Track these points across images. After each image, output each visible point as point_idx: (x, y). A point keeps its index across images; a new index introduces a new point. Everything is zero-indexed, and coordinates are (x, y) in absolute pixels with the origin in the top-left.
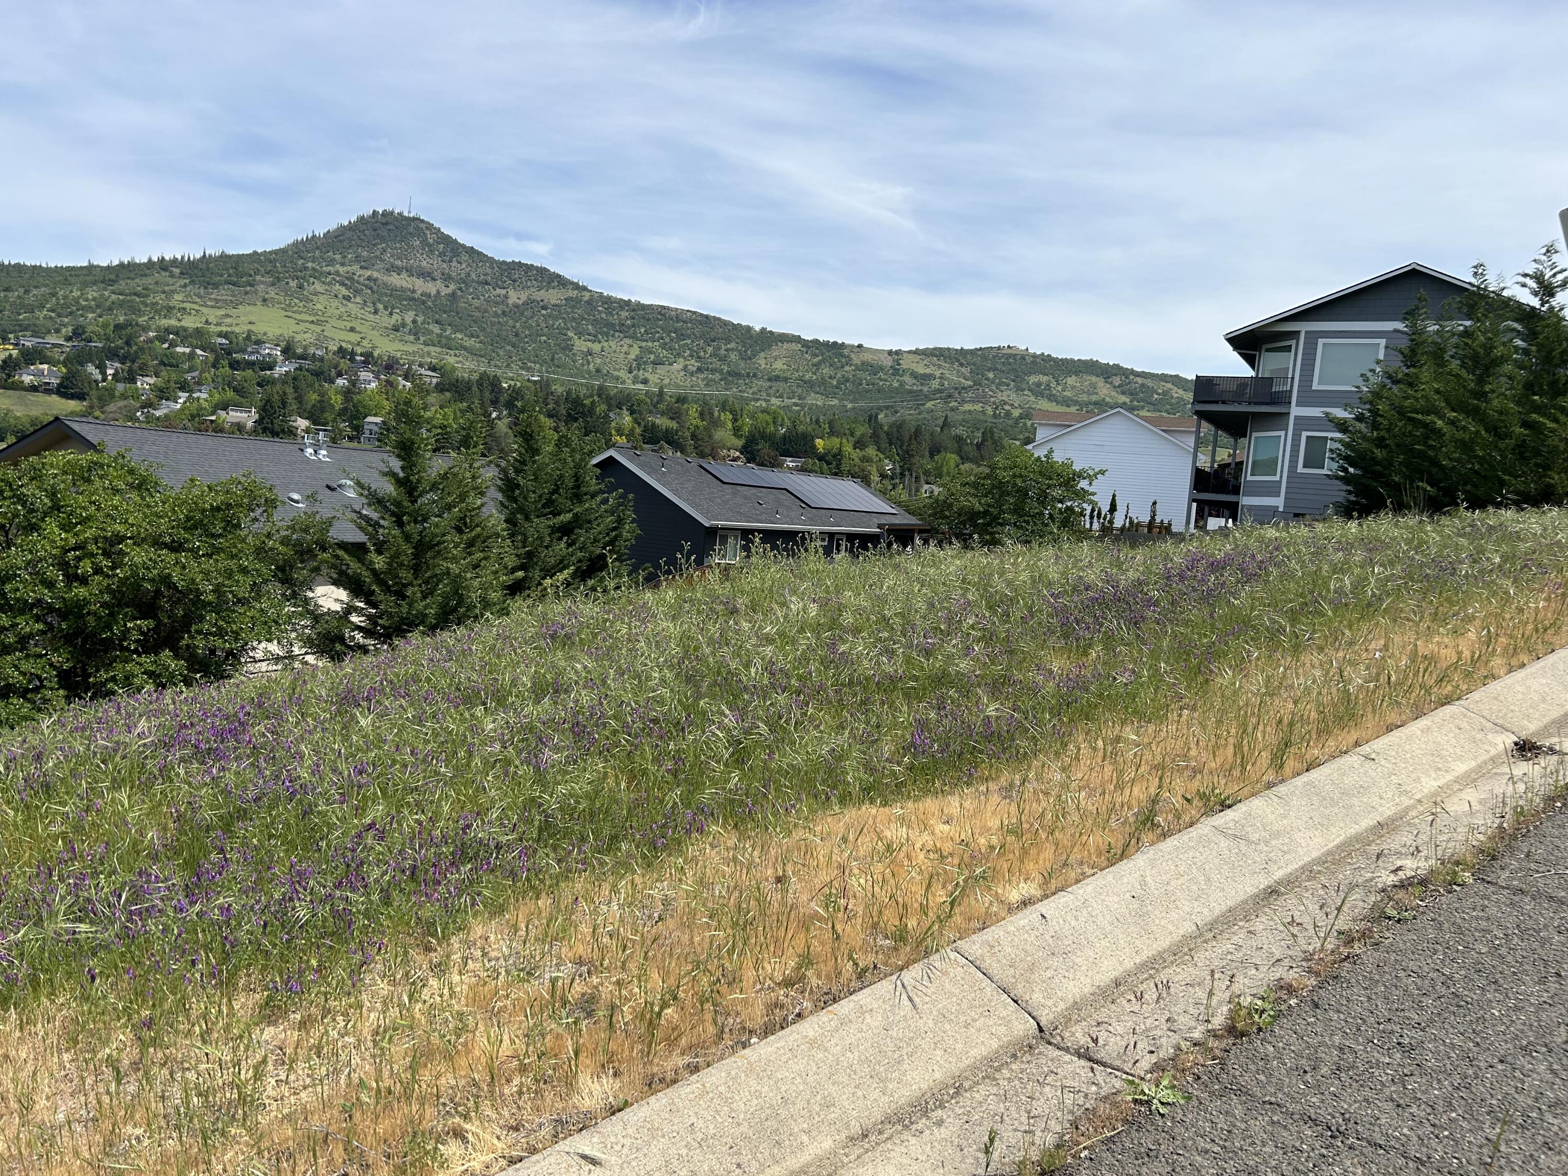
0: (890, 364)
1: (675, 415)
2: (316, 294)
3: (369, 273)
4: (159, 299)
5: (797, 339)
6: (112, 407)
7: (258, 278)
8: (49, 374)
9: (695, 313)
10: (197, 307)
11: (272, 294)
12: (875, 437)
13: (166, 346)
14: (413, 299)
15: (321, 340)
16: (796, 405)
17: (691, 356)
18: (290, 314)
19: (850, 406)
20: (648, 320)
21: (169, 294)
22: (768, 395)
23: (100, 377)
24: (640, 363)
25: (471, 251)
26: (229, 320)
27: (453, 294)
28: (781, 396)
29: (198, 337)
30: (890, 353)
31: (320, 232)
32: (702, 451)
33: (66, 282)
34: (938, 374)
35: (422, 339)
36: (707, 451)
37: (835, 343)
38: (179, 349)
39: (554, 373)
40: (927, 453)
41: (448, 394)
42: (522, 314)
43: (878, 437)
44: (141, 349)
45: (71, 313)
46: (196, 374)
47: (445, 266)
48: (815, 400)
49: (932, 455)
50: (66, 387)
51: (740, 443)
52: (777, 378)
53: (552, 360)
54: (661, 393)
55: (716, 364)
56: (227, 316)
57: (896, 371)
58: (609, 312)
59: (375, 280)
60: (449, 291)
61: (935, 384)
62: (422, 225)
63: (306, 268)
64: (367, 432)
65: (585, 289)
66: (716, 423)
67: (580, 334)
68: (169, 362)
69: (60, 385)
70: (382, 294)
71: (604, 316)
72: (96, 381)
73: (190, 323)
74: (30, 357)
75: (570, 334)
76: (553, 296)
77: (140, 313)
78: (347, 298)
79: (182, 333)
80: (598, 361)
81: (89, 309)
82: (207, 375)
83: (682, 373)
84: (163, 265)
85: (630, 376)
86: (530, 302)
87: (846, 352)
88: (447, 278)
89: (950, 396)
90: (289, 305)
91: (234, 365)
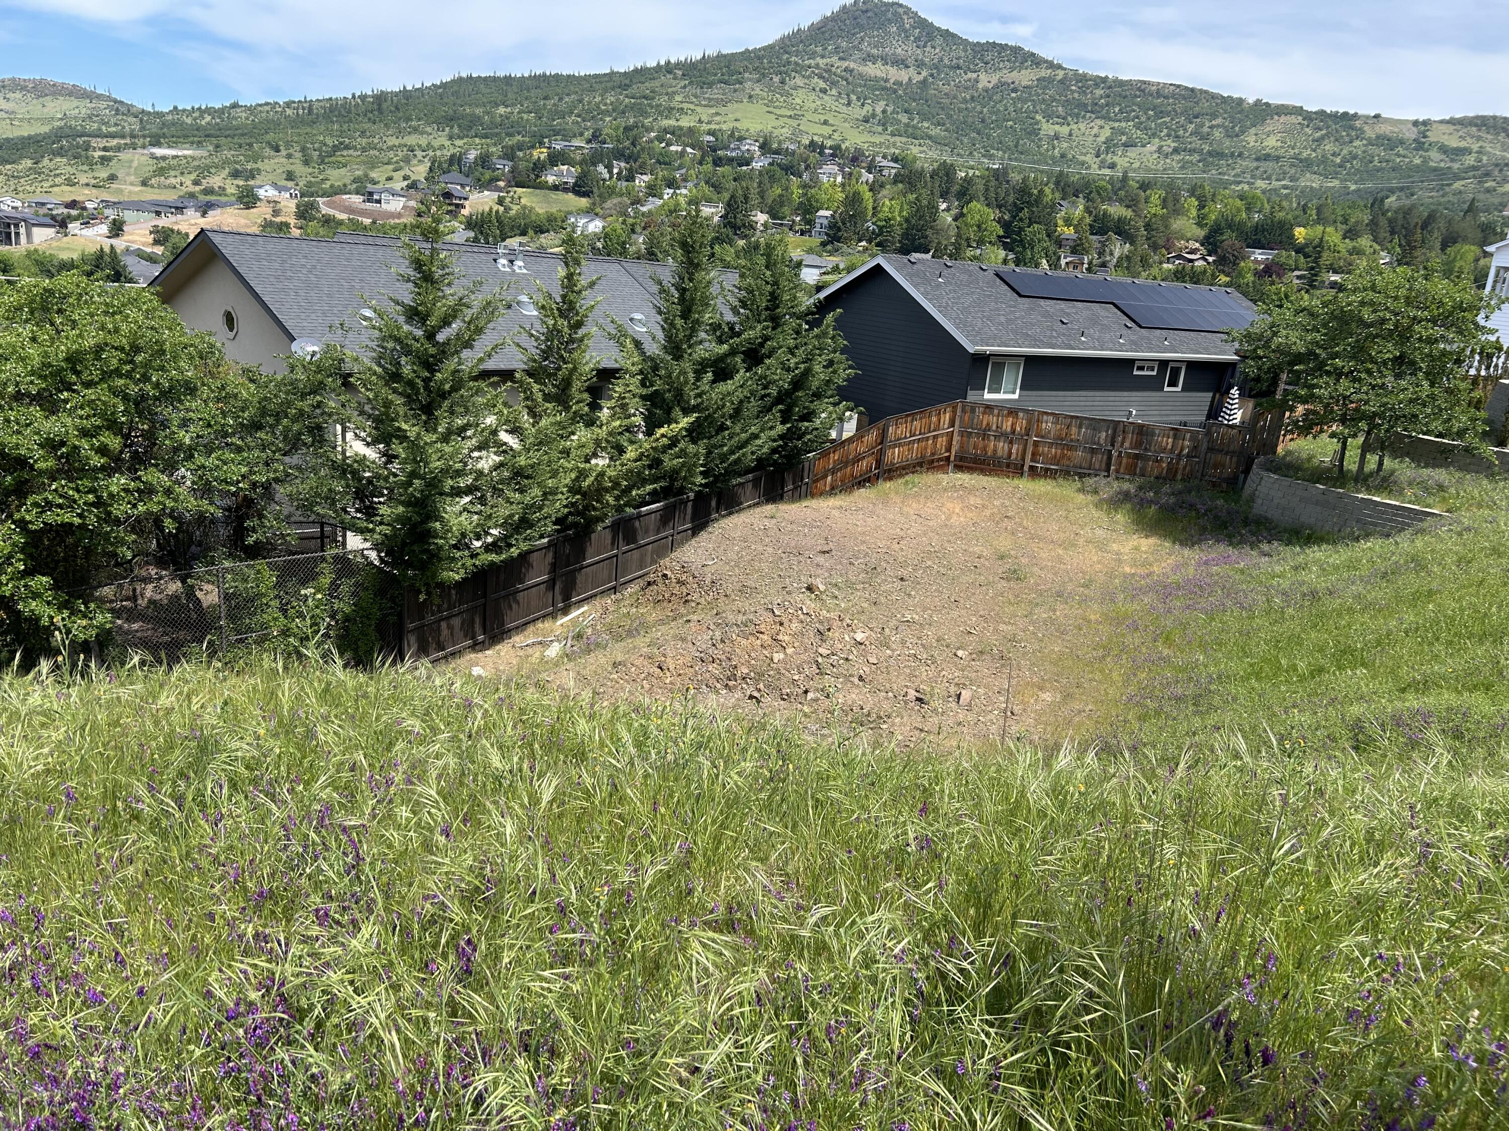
0: (1414, 137)
1: (1132, 203)
2: (796, 88)
3: (846, 64)
4: (663, 100)
5: (1299, 111)
6: (608, 204)
7: (747, 75)
8: (567, 173)
9: (1179, 86)
10: (692, 107)
11: (758, 91)
12: (1373, 226)
13: (663, 145)
14: (884, 89)
15: (797, 132)
16: (1285, 187)
17: (1169, 135)
18: (771, 109)
19: (1353, 187)
20: (1125, 97)
21: (671, 95)
22: (1253, 177)
23: (607, 176)
24: (1110, 145)
25: (947, 35)
26: (718, 118)
27: (925, 80)
28: (1269, 178)
29: (689, 136)
30: (1416, 123)
31: (805, 25)
32: (1155, 243)
33: (592, 89)
34: (1475, 147)
35: (890, 129)
36: (1161, 242)
37: (1345, 114)
38: (673, 148)
39: (1016, 160)
40: (1438, 245)
41: (900, 186)
42: (990, 99)
43: (1376, 224)
44: (643, 149)
45: (593, 117)
46: (683, 171)
47: (919, 51)
48: (1311, 181)
49: (1444, 247)
50: (579, 186)
51: (1201, 233)
52: (1267, 157)
53: (1016, 146)
54: (1125, 179)
55: (1197, 143)
56: (717, 114)
57: (1420, 145)
58: (1082, 91)
59: (852, 71)
60: (921, 78)
61: (1470, 160)
62: (901, 10)
63: (789, 63)
64: (818, 226)
65: (1059, 67)
66: (1178, 211)
67: (1048, 117)
68: (664, 161)
69: (575, 184)
70: (856, 86)
71: (1076, 95)
72: (604, 180)
73: (686, 122)
74: (555, 159)
75: (1038, 117)
76: (1025, 77)
77: (645, 114)
78: (824, 91)
79: (678, 133)
80: (1065, 145)
81: (607, 113)
82: (692, 172)
83: (1156, 156)
84: (669, 68)
85: (1098, 160)
86: (1001, 84)
87: (1358, 124)
88: (920, 64)
89: (1487, 174)
90: (771, 101)
91: (718, 162)
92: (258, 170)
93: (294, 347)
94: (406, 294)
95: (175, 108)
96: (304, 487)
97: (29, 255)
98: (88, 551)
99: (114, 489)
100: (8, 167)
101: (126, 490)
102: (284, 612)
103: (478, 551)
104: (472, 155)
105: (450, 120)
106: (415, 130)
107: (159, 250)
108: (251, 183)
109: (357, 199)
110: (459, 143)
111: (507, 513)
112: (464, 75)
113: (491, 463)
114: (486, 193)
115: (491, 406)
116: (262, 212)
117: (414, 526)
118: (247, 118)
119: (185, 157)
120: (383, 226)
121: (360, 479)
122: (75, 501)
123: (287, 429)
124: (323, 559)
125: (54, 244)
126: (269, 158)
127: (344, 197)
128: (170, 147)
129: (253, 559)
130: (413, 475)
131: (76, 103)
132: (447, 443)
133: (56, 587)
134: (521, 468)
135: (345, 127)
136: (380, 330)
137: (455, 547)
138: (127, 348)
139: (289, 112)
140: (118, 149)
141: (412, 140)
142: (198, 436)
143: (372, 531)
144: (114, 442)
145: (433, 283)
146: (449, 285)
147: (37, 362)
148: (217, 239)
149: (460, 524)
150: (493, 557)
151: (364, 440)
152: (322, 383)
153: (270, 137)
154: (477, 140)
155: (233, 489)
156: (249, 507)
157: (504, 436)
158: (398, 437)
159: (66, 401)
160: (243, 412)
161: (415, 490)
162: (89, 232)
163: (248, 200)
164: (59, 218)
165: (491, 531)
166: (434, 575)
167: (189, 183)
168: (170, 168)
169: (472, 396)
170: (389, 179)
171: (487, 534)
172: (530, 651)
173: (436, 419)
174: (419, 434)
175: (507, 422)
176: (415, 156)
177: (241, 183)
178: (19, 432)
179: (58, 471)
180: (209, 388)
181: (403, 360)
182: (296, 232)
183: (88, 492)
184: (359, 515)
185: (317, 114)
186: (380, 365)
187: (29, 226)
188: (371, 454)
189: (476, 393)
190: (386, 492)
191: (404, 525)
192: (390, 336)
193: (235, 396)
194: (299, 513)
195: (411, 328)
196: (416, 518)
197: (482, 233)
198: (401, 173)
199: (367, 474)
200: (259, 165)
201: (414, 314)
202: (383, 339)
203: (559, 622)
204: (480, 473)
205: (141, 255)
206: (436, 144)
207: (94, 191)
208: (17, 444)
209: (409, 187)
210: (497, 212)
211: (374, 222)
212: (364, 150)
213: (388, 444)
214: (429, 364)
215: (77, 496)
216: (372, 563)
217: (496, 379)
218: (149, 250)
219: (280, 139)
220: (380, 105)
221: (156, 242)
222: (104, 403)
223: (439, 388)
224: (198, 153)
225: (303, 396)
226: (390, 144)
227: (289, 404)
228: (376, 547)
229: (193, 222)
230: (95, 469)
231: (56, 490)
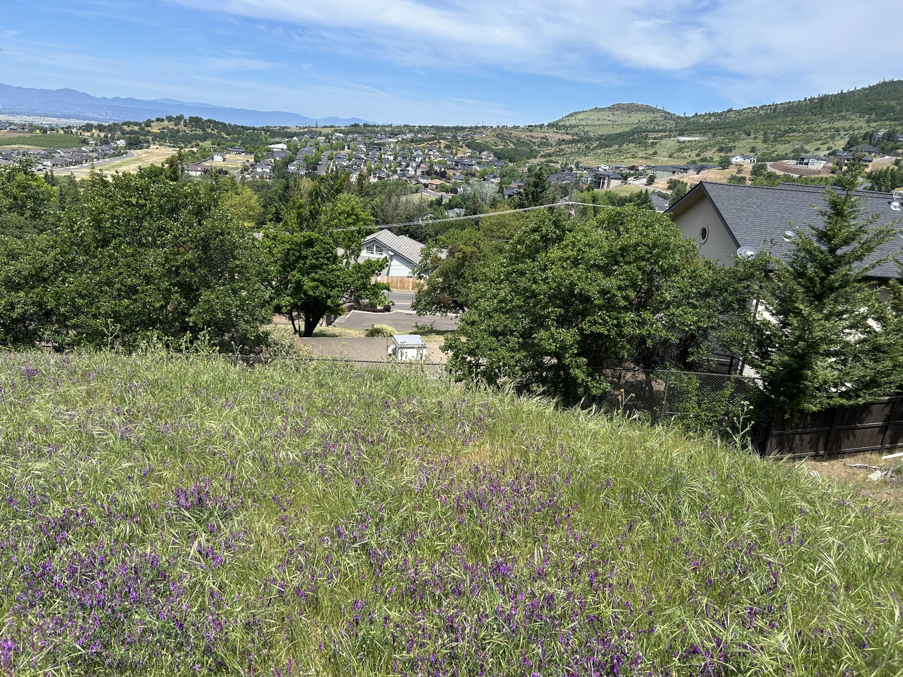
92: (735, 147)
93: (739, 252)
94: (821, 223)
95: (696, 114)
96: (727, 334)
97: (606, 193)
98: (607, 349)
99: (627, 319)
100: (607, 149)
101: (632, 321)
102: (699, 405)
103: (834, 395)
104: (881, 133)
105: (870, 110)
106: (843, 118)
107: (669, 192)
108: (729, 154)
109: (792, 163)
110: (874, 124)
111: (861, 373)
112: (887, 80)
113: (857, 338)
114: (887, 157)
115: (865, 301)
116: (732, 171)
117: (792, 371)
118: (735, 118)
119: (695, 141)
120: (806, 179)
121: (762, 335)
122: (607, 323)
123: (725, 298)
124: (729, 379)
125: (619, 188)
126: (743, 140)
127: (784, 161)
128: (688, 136)
129: (688, 371)
130: (800, 338)
131: (646, 114)
132: (829, 321)
133: (588, 365)
134: (880, 345)
135: (795, 119)
136: (798, 245)
137: (817, 389)
138: (651, 245)
139: (761, 112)
140: (661, 138)
141: (838, 124)
142: (675, 297)
143: (763, 368)
144: (632, 294)
145: (842, 216)
146: (854, 218)
147: (606, 249)
148: (708, 187)
149: (825, 375)
150: (844, 401)
151: (771, 311)
152: (752, 274)
153: (746, 128)
154: (888, 123)
155: (687, 329)
156: (692, 340)
157: (871, 322)
158: (794, 313)
159: (615, 271)
160: (702, 286)
161: (799, 348)
162: (637, 182)
163: (725, 164)
164: (624, 175)
165: (846, 384)
166: (798, 404)
167: (694, 155)
168: (686, 147)
169: (854, 292)
170: (817, 149)
171: (843, 385)
172: (857, 471)
173: (824, 304)
174: (810, 313)
175: (876, 312)
176: (839, 134)
177: (723, 155)
178: (590, 284)
179: (603, 306)
180: (687, 271)
181: (809, 265)
182: (749, 183)
183: (615, 319)
184: (756, 357)
185: (779, 112)
186: (792, 267)
187: (610, 178)
188: (774, 321)
189: (858, 291)
190: (777, 345)
191: (785, 368)
192: (804, 249)
193: (701, 276)
194: (721, 349)
195: (819, 245)
196: (795, 365)
197: (877, 184)
198: (827, 146)
199: (768, 333)
200: (736, 144)
201: (823, 236)
202: (798, 251)
203: (884, 457)
204: (847, 344)
205: (660, 195)
206: (856, 126)
207: (645, 161)
208: (588, 290)
209: (830, 154)
210: (893, 170)
211: (800, 177)
212: (804, 132)
213: (786, 317)
214: (827, 269)
215: (609, 320)
216: (757, 388)
217: (875, 282)
218: (664, 192)
219: (752, 129)
220: (822, 104)
221: (669, 188)
222: (633, 273)
223: (831, 285)
224: (703, 138)
225: (740, 281)
226: (823, 127)
227: (729, 284)
228: (763, 378)
229: (691, 177)
230: (620, 308)
231: (600, 316)
